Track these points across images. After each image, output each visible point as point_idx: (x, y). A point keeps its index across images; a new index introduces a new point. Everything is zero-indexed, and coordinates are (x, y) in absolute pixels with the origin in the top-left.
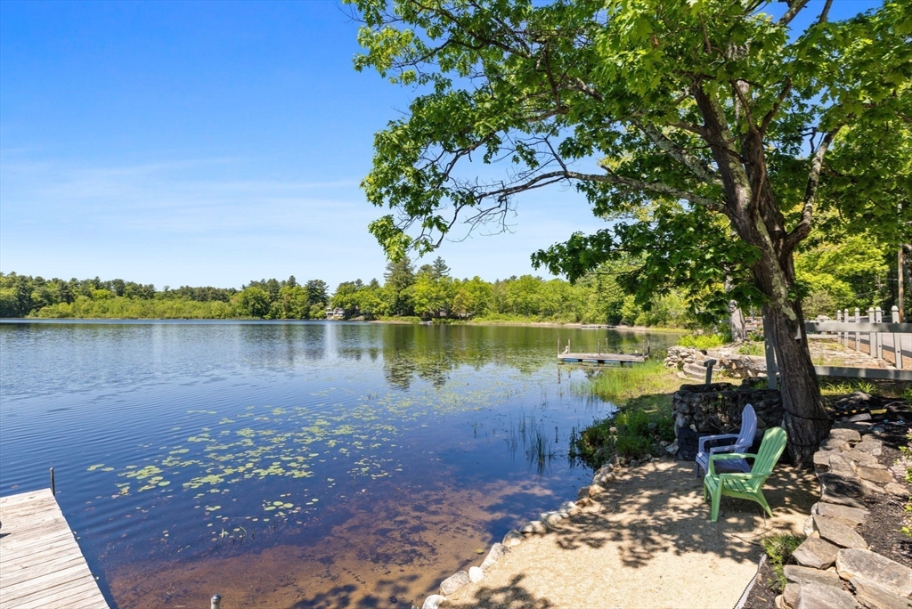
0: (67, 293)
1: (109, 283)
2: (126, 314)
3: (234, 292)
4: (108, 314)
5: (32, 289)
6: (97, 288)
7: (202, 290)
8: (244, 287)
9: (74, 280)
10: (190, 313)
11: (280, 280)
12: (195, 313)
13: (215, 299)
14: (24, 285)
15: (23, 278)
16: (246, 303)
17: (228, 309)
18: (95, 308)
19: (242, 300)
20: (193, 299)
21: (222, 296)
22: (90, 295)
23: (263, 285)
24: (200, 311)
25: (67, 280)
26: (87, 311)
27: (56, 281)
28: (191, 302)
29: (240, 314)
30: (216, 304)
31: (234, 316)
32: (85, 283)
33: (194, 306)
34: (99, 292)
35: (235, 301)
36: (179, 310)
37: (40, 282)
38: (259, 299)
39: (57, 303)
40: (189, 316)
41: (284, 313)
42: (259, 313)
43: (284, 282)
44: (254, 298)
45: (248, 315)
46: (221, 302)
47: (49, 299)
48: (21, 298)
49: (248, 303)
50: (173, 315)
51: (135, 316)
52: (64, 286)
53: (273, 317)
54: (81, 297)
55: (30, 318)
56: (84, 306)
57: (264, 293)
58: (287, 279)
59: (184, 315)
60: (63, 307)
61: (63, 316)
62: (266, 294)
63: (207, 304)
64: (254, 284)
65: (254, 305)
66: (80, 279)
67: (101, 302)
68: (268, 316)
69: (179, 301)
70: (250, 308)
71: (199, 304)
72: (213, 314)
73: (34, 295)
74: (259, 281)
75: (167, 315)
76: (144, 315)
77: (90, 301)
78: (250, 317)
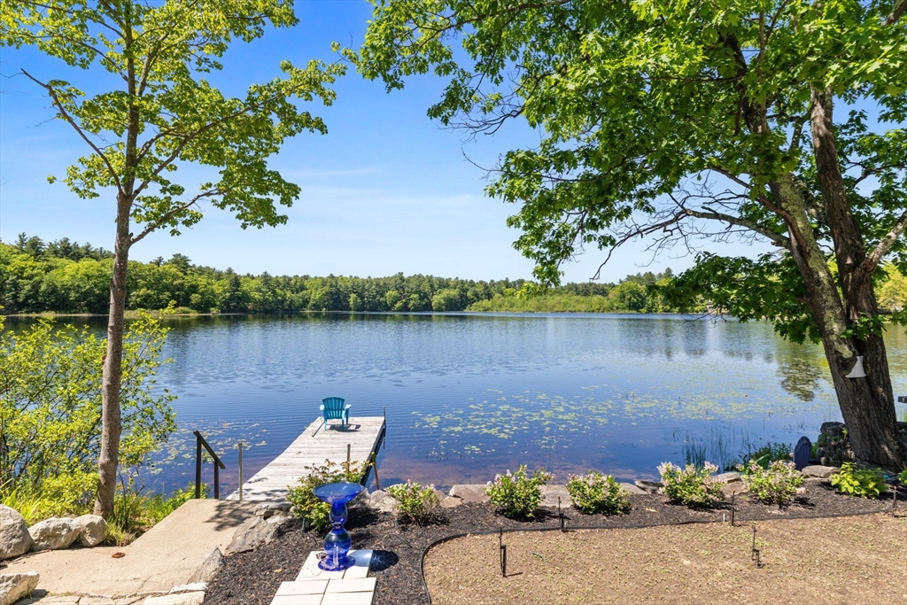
0: (488, 291)
1: (514, 282)
2: (526, 308)
3: (613, 286)
4: (514, 308)
5: (468, 290)
6: (507, 287)
7: (585, 285)
8: (621, 282)
9: (492, 281)
10: (574, 307)
11: (656, 273)
12: (578, 307)
13: (595, 293)
14: (463, 286)
15: (462, 281)
16: (623, 297)
17: (607, 303)
18: (506, 304)
19: (619, 294)
20: (578, 294)
21: (602, 291)
22: (502, 293)
23: (639, 278)
24: (583, 305)
25: (488, 281)
26: (500, 306)
27: (481, 282)
28: (575, 297)
29: (618, 308)
30: (596, 299)
31: (612, 309)
32: (499, 283)
33: (578, 302)
34: (508, 290)
35: (613, 295)
36: (565, 304)
37: (472, 284)
38: (635, 293)
39: (482, 300)
40: (573, 309)
41: (661, 307)
42: (635, 307)
43: (660, 275)
44: (630, 292)
45: (624, 309)
46: (600, 296)
47: (477, 297)
48: (461, 296)
49: (624, 297)
50: (561, 309)
51: (533, 310)
52: (486, 287)
53: (650, 311)
54: (497, 295)
55: (466, 312)
56: (498, 302)
57: (639, 286)
58: (663, 271)
59: (570, 309)
60: (486, 303)
61: (486, 310)
62: (642, 288)
63: (589, 298)
64: (630, 278)
65: (630, 299)
66: (496, 280)
67: (509, 298)
68: (644, 310)
69: (566, 296)
70: (627, 302)
71: (582, 298)
72: (594, 308)
73: (469, 294)
74: (635, 275)
75: (556, 309)
76: (539, 309)
77: (502, 298)
78: (627, 311)
